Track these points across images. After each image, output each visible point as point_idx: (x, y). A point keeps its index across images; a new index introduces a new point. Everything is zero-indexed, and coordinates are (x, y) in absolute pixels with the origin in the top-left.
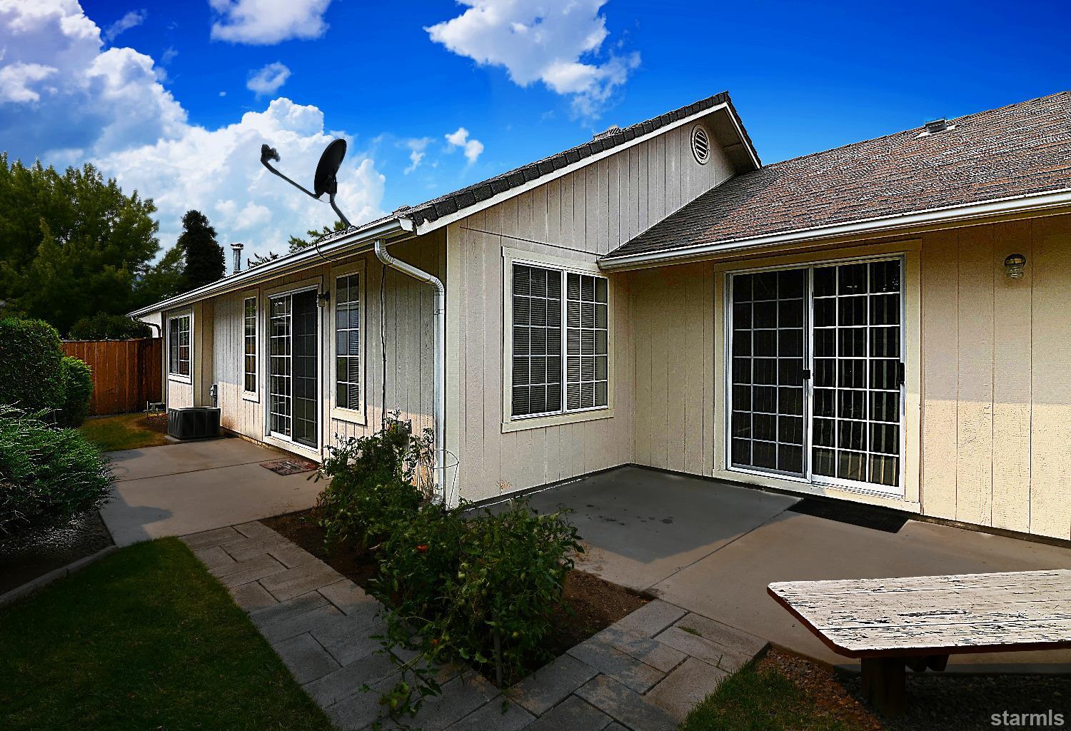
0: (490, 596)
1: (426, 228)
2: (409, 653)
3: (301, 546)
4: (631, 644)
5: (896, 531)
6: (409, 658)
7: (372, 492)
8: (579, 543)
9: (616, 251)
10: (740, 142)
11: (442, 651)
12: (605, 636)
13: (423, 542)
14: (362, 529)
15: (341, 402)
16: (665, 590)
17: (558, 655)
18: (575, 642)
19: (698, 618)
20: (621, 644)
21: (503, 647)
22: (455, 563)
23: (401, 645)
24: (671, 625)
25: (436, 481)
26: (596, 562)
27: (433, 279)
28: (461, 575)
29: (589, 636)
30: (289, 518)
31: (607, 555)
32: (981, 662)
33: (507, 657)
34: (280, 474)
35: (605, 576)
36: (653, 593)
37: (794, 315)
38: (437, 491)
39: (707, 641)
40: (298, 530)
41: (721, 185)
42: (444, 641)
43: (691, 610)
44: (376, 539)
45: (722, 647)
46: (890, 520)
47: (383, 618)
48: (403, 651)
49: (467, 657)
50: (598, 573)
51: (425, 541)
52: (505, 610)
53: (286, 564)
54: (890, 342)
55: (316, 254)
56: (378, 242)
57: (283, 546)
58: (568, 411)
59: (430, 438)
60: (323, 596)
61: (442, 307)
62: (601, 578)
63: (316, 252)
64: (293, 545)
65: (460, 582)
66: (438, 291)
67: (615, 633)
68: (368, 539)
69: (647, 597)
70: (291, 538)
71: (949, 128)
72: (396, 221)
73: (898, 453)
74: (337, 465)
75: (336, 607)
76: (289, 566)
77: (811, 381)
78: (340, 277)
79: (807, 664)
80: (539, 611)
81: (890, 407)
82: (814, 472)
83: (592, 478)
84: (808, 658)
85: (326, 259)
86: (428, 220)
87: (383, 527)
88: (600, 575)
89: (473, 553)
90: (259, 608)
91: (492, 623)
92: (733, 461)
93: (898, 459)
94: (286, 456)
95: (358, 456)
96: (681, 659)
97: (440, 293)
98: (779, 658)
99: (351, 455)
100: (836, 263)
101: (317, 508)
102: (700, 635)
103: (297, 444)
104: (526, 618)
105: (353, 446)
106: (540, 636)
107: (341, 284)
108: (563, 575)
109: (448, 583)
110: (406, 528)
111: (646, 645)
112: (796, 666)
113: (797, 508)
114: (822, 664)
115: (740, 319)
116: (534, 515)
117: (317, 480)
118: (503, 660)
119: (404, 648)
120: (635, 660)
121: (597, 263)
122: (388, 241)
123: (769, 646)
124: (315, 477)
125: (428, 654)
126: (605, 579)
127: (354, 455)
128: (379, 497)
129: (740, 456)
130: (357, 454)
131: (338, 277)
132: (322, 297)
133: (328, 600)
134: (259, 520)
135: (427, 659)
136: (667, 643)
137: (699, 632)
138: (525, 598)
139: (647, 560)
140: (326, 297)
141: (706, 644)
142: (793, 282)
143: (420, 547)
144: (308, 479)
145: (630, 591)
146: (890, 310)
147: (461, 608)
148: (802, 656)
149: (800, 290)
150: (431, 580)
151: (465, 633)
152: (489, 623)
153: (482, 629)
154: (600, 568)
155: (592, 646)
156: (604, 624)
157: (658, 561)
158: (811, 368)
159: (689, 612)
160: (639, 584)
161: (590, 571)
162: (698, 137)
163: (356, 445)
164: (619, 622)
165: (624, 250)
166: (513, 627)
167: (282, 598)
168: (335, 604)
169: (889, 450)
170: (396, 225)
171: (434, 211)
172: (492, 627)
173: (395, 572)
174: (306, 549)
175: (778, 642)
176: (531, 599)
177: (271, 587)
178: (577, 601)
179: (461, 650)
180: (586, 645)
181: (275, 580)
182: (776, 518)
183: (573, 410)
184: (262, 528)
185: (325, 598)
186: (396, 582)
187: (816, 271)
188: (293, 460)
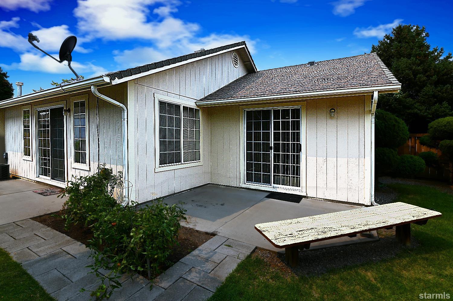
0: (145, 242)
1: (117, 81)
2: (107, 271)
3: (54, 229)
4: (206, 254)
5: (299, 203)
6: (107, 273)
7: (90, 201)
8: (184, 216)
9: (203, 99)
10: (250, 61)
11: (123, 268)
12: (196, 252)
13: (114, 221)
14: (85, 219)
15: (77, 160)
16: (220, 231)
17: (175, 262)
18: (184, 256)
19: (232, 241)
20: (201, 255)
21: (151, 263)
22: (130, 229)
23: (104, 268)
24: (222, 244)
25: (124, 195)
26: (194, 223)
27: (121, 105)
28: (132, 234)
29: (189, 253)
30: (48, 216)
31: (198, 220)
32: (321, 244)
33: (153, 266)
34: (44, 195)
35: (197, 228)
36: (215, 233)
37: (267, 127)
38: (125, 199)
39: (235, 249)
40: (53, 221)
41: (243, 77)
42: (124, 264)
43: (229, 238)
44: (93, 222)
45: (239, 251)
46: (297, 199)
47: (93, 257)
48: (105, 271)
49: (134, 269)
50: (195, 227)
51: (115, 221)
52: (151, 247)
53: (45, 238)
54: (297, 137)
55: (61, 90)
56: (93, 86)
57: (44, 229)
58: (183, 163)
59: (121, 175)
60: (64, 251)
61: (126, 117)
62: (196, 229)
63: (60, 88)
64: (49, 228)
65: (132, 237)
66: (124, 110)
67: (200, 250)
68: (88, 222)
69: (213, 234)
70: (48, 226)
71: (315, 65)
72: (101, 77)
73: (300, 176)
74: (74, 190)
75: (71, 255)
76: (46, 239)
77: (273, 151)
78: (76, 101)
79: (269, 253)
80: (166, 245)
81: (297, 159)
82: (274, 183)
83: (194, 190)
84: (269, 250)
85: (67, 93)
86: (118, 78)
87: (95, 216)
88: (195, 228)
89: (138, 224)
90: (28, 261)
91: (145, 253)
92: (247, 181)
93: (300, 177)
94: (48, 187)
95: (85, 185)
96: (224, 257)
97: (125, 111)
98: (260, 252)
99: (82, 184)
100: (280, 108)
101: (63, 210)
102: (232, 247)
103: (54, 181)
104: (160, 249)
105: (82, 180)
106: (167, 256)
107: (76, 105)
108: (177, 229)
109: (125, 238)
110: (106, 216)
111: (211, 254)
112: (265, 254)
113: (268, 197)
114: (274, 252)
115: (249, 128)
116: (165, 206)
117: (62, 197)
118: (151, 267)
119: (105, 269)
120: (207, 260)
121: (195, 103)
122: (98, 86)
123: (256, 248)
124: (62, 196)
125: (115, 270)
126: (197, 229)
127: (83, 184)
128: (93, 203)
129: (249, 178)
130: (84, 184)
131: (74, 102)
132: (66, 111)
133: (67, 252)
134: (30, 218)
135: (115, 273)
136: (220, 252)
137: (232, 246)
138: (159, 241)
139: (214, 220)
140: (69, 111)
141: (234, 250)
142: (267, 114)
143: (113, 224)
144: (58, 197)
145: (207, 233)
146: (297, 126)
147: (132, 248)
148: (267, 250)
149: (269, 118)
150: (118, 238)
151: (134, 259)
152: (144, 253)
153: (141, 256)
154: (195, 225)
155: (190, 257)
156: (196, 247)
157: (218, 220)
158: (273, 146)
159: (229, 239)
160: (210, 230)
161: (191, 227)
162: (234, 57)
163: (84, 180)
164: (202, 246)
165: (206, 98)
166: (154, 254)
167: (41, 254)
168: (71, 254)
169: (297, 175)
170: (102, 79)
171: (121, 74)
172: (146, 255)
173: (100, 236)
174: (57, 230)
175: (259, 246)
176: (163, 242)
177: (35, 250)
178: (185, 239)
179: (131, 267)
180: (188, 257)
181: (38, 246)
182: (261, 200)
183: (186, 163)
184: (32, 222)
185: (66, 252)
186: (101, 241)
187: (274, 110)
188: (52, 189)
